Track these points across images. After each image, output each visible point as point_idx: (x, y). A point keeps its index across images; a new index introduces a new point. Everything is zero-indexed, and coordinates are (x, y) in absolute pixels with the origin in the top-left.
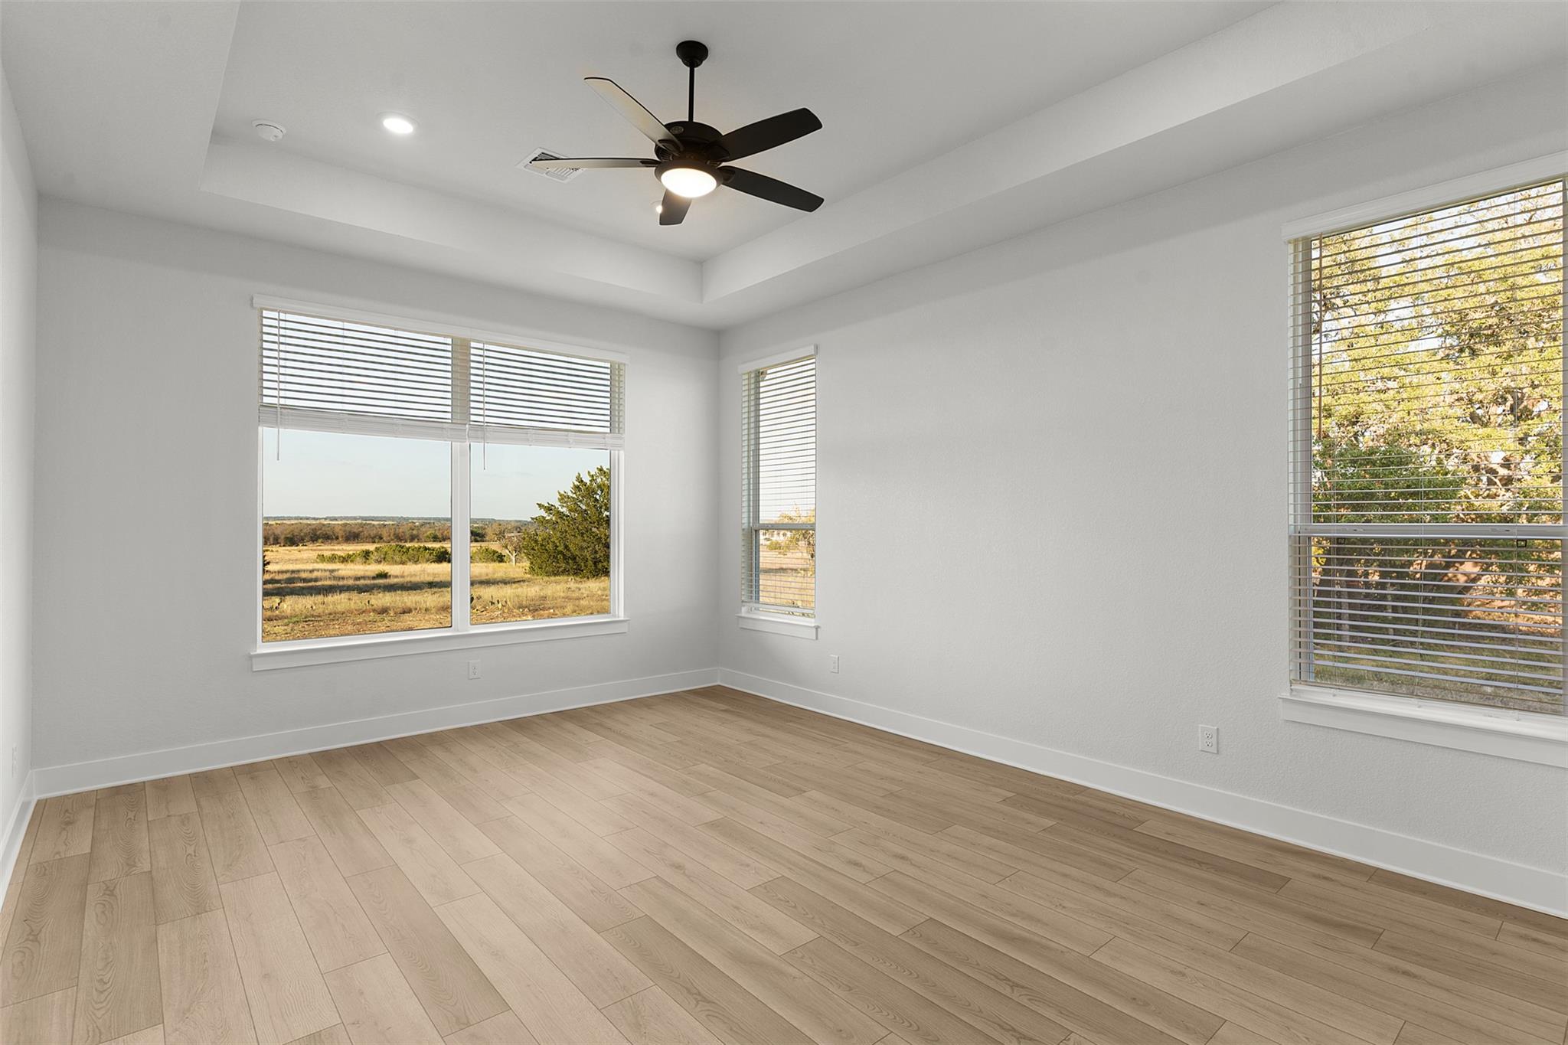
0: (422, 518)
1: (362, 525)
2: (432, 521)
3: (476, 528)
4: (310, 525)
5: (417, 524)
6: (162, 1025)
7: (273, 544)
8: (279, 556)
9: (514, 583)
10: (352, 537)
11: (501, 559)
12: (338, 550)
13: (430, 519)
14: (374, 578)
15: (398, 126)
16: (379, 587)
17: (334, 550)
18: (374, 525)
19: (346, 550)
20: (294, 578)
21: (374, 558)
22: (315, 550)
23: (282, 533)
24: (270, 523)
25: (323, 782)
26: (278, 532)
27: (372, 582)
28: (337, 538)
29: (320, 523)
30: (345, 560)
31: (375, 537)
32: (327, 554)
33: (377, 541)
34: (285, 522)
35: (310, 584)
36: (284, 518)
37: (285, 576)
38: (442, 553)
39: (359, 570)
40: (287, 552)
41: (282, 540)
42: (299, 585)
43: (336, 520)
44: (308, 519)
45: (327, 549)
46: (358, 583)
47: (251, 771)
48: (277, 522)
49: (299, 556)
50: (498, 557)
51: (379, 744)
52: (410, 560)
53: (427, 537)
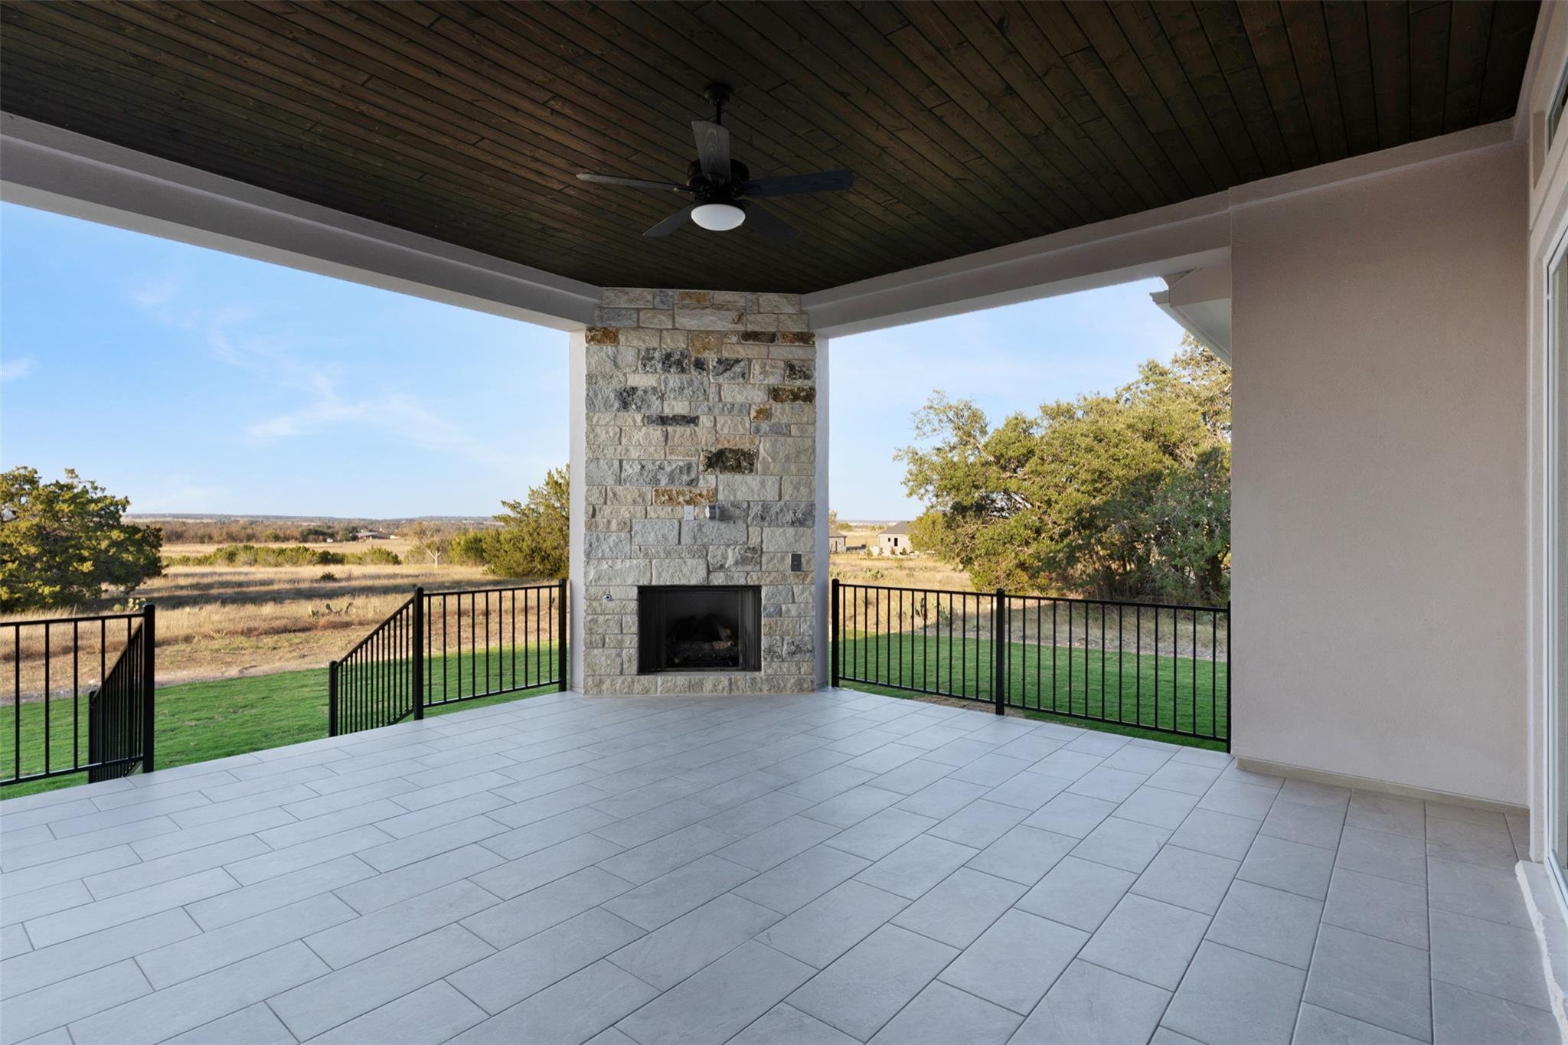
11: (396, 560)
31: (204, 537)
50: (393, 557)
52: (287, 562)
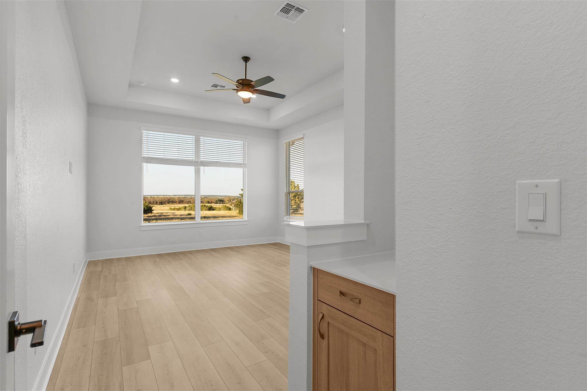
0: (204, 195)
1: (184, 198)
2: (208, 196)
3: (222, 199)
4: (167, 198)
5: (203, 197)
6: (116, 297)
7: (156, 204)
8: (157, 208)
9: (233, 217)
10: (181, 202)
11: (230, 209)
12: (176, 206)
13: (207, 195)
14: (187, 215)
15: (175, 80)
16: (188, 218)
17: (175, 206)
18: (188, 198)
19: (179, 206)
20: (161, 215)
21: (188, 209)
22: (169, 206)
23: (158, 200)
24: (155, 197)
25: (158, 260)
26: (157, 200)
27: (186, 216)
28: (176, 202)
29: (171, 197)
30: (178, 209)
32: (173, 208)
33: (189, 203)
34: (159, 197)
35: (166, 217)
36: (159, 195)
37: (158, 214)
38: (210, 207)
39: (182, 213)
40: (160, 207)
41: (158, 203)
42: (162, 217)
43: (176, 196)
44: (167, 196)
45: (173, 206)
46: (181, 217)
47: (140, 257)
48: (157, 197)
49: (164, 208)
50: (229, 209)
51: (174, 253)
53: (206, 202)
